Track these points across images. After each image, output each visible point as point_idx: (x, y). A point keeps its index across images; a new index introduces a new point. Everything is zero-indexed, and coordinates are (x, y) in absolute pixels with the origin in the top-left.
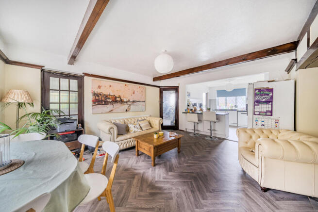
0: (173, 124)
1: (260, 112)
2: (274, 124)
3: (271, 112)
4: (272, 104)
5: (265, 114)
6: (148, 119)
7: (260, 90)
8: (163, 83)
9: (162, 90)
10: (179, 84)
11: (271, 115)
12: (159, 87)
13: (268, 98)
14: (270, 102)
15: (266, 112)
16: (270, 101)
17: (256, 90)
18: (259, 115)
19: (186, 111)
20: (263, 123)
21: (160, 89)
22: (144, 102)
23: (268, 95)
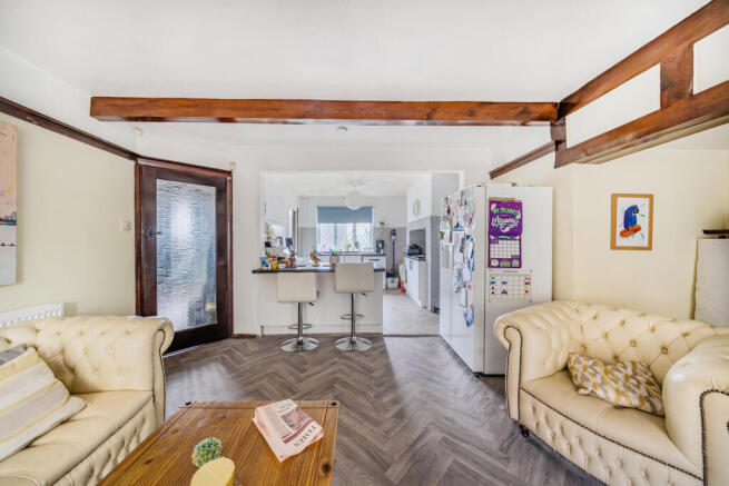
0: (208, 318)
1: (500, 260)
2: (523, 287)
3: (519, 258)
4: (520, 240)
5: (508, 264)
6: (48, 343)
7: (499, 204)
8: (156, 141)
9: (150, 175)
10: (233, 164)
11: (520, 267)
12: (133, 156)
13: (515, 223)
14: (516, 235)
15: (511, 260)
16: (516, 233)
17: (491, 202)
18: (499, 266)
19: (263, 263)
20: (504, 287)
21: (139, 169)
22: (11, 222)
23: (513, 216)
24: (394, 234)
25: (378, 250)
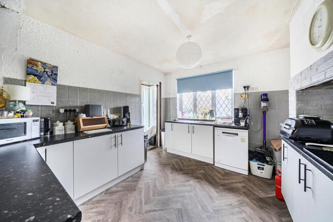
24: (266, 100)
25: (237, 121)
